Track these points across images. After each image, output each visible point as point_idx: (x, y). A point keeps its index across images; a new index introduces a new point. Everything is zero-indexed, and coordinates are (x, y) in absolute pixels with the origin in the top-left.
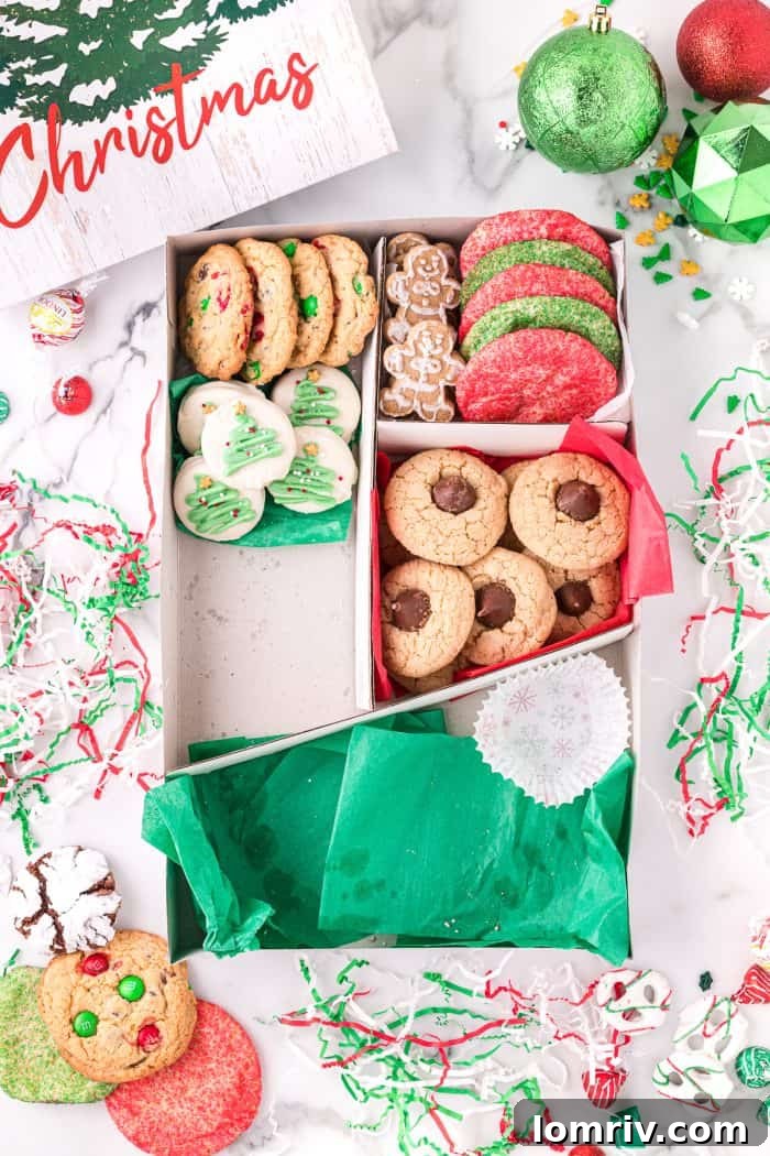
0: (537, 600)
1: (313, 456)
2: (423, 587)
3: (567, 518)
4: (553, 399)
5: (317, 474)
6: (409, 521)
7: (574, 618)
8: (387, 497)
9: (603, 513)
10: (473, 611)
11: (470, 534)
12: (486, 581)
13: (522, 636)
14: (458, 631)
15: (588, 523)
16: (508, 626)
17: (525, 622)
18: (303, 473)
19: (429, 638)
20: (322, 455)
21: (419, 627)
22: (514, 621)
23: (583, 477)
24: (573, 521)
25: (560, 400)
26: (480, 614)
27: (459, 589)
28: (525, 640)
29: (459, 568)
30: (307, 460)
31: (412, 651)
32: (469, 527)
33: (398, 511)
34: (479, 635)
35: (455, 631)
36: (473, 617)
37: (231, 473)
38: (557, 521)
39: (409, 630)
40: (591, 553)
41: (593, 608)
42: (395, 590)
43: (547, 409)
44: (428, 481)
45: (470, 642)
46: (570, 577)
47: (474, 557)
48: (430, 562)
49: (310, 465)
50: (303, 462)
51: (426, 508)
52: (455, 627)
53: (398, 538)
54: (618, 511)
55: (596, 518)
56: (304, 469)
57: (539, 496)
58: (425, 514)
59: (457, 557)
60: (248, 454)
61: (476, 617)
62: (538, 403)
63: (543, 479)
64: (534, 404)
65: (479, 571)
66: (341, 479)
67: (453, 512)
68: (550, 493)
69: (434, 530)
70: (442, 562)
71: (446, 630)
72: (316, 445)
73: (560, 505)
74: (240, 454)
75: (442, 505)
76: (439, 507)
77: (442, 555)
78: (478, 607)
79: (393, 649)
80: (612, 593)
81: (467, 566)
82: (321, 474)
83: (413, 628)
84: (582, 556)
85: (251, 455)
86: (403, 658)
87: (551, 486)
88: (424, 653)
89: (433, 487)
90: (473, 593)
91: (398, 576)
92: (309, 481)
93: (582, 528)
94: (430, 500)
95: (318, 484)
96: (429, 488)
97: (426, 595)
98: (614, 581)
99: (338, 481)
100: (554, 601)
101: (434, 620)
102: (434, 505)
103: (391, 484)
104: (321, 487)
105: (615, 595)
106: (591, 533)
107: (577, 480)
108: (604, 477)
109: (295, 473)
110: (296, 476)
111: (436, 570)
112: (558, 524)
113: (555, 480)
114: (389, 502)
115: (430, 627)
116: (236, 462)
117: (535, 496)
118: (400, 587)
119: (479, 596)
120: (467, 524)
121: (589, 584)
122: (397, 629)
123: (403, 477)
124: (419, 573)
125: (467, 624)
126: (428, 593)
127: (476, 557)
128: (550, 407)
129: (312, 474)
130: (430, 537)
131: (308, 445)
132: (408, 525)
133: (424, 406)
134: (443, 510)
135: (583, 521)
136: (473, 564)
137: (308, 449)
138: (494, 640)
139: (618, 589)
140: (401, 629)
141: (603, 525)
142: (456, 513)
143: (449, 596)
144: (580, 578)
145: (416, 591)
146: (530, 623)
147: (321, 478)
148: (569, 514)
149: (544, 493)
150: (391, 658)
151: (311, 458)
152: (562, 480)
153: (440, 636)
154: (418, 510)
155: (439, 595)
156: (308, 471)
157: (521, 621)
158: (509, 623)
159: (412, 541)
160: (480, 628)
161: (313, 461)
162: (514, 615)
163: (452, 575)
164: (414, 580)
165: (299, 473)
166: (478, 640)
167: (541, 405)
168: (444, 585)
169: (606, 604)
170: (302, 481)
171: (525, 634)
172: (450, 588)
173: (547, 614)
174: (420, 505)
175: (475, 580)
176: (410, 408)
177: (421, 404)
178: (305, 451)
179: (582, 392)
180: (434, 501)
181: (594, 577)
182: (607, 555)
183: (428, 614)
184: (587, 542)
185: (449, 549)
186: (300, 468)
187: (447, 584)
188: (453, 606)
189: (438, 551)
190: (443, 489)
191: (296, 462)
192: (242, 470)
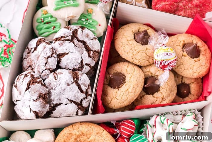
0: (170, 86)
1: (90, 13)
2: (124, 72)
3: (187, 55)
4: (190, 10)
5: (91, 21)
6: (123, 44)
7: (182, 99)
8: (116, 35)
9: (201, 57)
10: (143, 84)
11: (147, 53)
12: (149, 74)
13: (161, 99)
14: (135, 91)
15: (195, 59)
16: (156, 94)
17: (163, 94)
18: (85, 20)
19: (123, 92)
20: (94, 14)
21: (119, 87)
22: (159, 93)
23: (195, 42)
24: (189, 57)
25: (192, 12)
26: (145, 86)
27: (139, 74)
28: (162, 101)
29: (140, 67)
30: (88, 15)
31: (114, 97)
32: (147, 50)
33: (119, 40)
34: (143, 96)
35: (134, 90)
36: (142, 87)
37: (56, 10)
38: (183, 56)
39: (115, 88)
40: (195, 71)
41: (190, 96)
42: (113, 72)
43: (186, 14)
44: (134, 31)
45: (139, 98)
46: (183, 81)
47: (147, 63)
48: (129, 62)
49: (88, 17)
50: (86, 16)
51: (131, 40)
52: (135, 89)
53: (118, 50)
54: (207, 57)
55: (198, 58)
56: (86, 19)
57: (177, 45)
58: (131, 42)
59: (141, 61)
60: (65, 3)
61: (144, 87)
62: (183, 10)
63: (179, 40)
64: (182, 10)
65: (148, 69)
66: (100, 25)
67: (141, 44)
68: (181, 45)
69: (133, 49)
70: (134, 63)
71: (130, 90)
72: (92, 9)
73: (185, 50)
74: (61, 2)
75: (138, 40)
76: (136, 41)
77: (134, 59)
78: (145, 83)
79: (107, 95)
80: (198, 91)
81: (143, 66)
82: (92, 22)
83: (117, 87)
84: (191, 71)
85: (66, 3)
86: (110, 99)
87: (182, 42)
88: (119, 98)
89: (135, 34)
90: (144, 77)
91: (114, 67)
92: (87, 24)
93: (192, 61)
94: (133, 38)
95: (91, 26)
96: (133, 33)
97: (124, 75)
98: (200, 86)
99: (99, 26)
100: (176, 88)
101: (126, 85)
102: (134, 40)
103: (119, 31)
104: (92, 27)
105: (199, 93)
106: (196, 63)
107: (192, 43)
108: (203, 44)
109: (82, 19)
110: (83, 21)
111: (130, 65)
112: (183, 57)
113: (184, 41)
114: (117, 36)
115: (124, 88)
116: (59, 5)
117: (175, 45)
118: (114, 71)
119: (146, 80)
120: (147, 49)
121: (190, 85)
122: (110, 87)
123: (124, 29)
124: (123, 66)
125: (139, 89)
126: (125, 74)
127: (148, 64)
128: (188, 13)
129: (89, 21)
130: (131, 51)
131: (89, 9)
132: (123, 45)
133: (137, 3)
134: (138, 42)
135: (193, 58)
136: (146, 66)
137: (89, 10)
138: (149, 99)
139: (201, 90)
140: (111, 88)
141: (201, 61)
142: (142, 44)
143: (134, 76)
144: (187, 82)
145: (121, 73)
146: (165, 94)
147: (92, 23)
148: (188, 54)
149: (179, 45)
150: (105, 99)
151: (89, 14)
152: (186, 42)
153: (127, 92)
154: (127, 40)
155: (130, 76)
156: (87, 20)
157: (162, 93)
158: (156, 93)
159: (123, 52)
160: (144, 93)
161: (90, 16)
162: (159, 90)
163: (136, 68)
164: (121, 69)
165: (84, 20)
166: (142, 98)
167: (184, 12)
168: (133, 72)
169: (195, 95)
170: (84, 23)
171: (162, 99)
172: (135, 73)
173: (173, 93)
174: (129, 39)
175: (146, 73)
176: (131, 2)
177: (136, 2)
178: (88, 11)
179: (201, 11)
180: (134, 39)
181: (193, 83)
182: (201, 73)
183: (124, 83)
184: (194, 66)
185: (138, 57)
186: (84, 17)
187: (134, 71)
188: (135, 80)
189: (133, 57)
190: (139, 34)
191: (82, 15)
192: (61, 9)
